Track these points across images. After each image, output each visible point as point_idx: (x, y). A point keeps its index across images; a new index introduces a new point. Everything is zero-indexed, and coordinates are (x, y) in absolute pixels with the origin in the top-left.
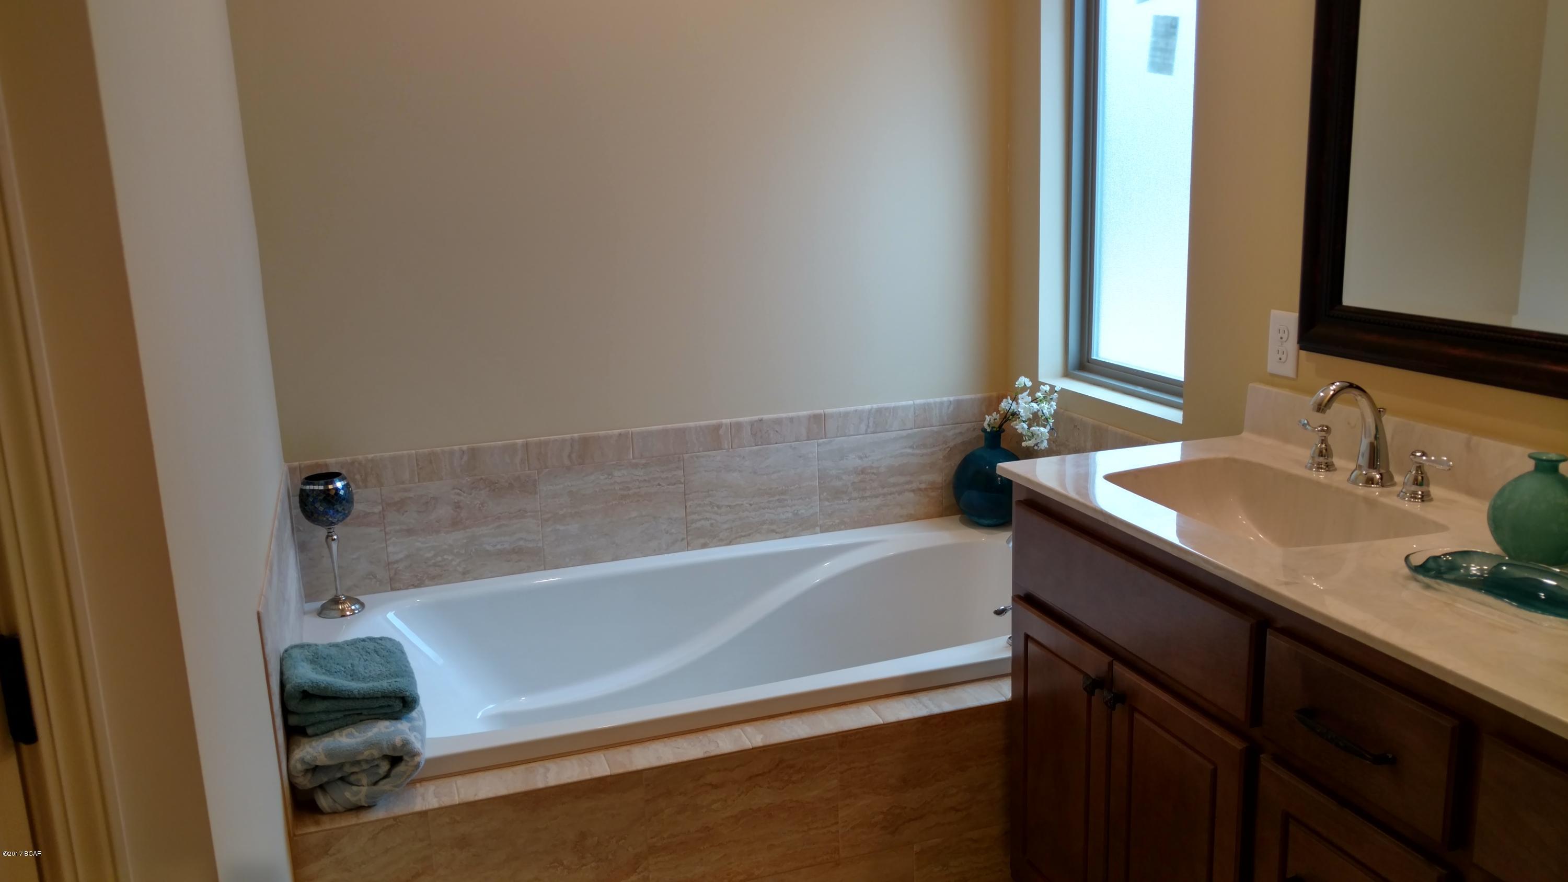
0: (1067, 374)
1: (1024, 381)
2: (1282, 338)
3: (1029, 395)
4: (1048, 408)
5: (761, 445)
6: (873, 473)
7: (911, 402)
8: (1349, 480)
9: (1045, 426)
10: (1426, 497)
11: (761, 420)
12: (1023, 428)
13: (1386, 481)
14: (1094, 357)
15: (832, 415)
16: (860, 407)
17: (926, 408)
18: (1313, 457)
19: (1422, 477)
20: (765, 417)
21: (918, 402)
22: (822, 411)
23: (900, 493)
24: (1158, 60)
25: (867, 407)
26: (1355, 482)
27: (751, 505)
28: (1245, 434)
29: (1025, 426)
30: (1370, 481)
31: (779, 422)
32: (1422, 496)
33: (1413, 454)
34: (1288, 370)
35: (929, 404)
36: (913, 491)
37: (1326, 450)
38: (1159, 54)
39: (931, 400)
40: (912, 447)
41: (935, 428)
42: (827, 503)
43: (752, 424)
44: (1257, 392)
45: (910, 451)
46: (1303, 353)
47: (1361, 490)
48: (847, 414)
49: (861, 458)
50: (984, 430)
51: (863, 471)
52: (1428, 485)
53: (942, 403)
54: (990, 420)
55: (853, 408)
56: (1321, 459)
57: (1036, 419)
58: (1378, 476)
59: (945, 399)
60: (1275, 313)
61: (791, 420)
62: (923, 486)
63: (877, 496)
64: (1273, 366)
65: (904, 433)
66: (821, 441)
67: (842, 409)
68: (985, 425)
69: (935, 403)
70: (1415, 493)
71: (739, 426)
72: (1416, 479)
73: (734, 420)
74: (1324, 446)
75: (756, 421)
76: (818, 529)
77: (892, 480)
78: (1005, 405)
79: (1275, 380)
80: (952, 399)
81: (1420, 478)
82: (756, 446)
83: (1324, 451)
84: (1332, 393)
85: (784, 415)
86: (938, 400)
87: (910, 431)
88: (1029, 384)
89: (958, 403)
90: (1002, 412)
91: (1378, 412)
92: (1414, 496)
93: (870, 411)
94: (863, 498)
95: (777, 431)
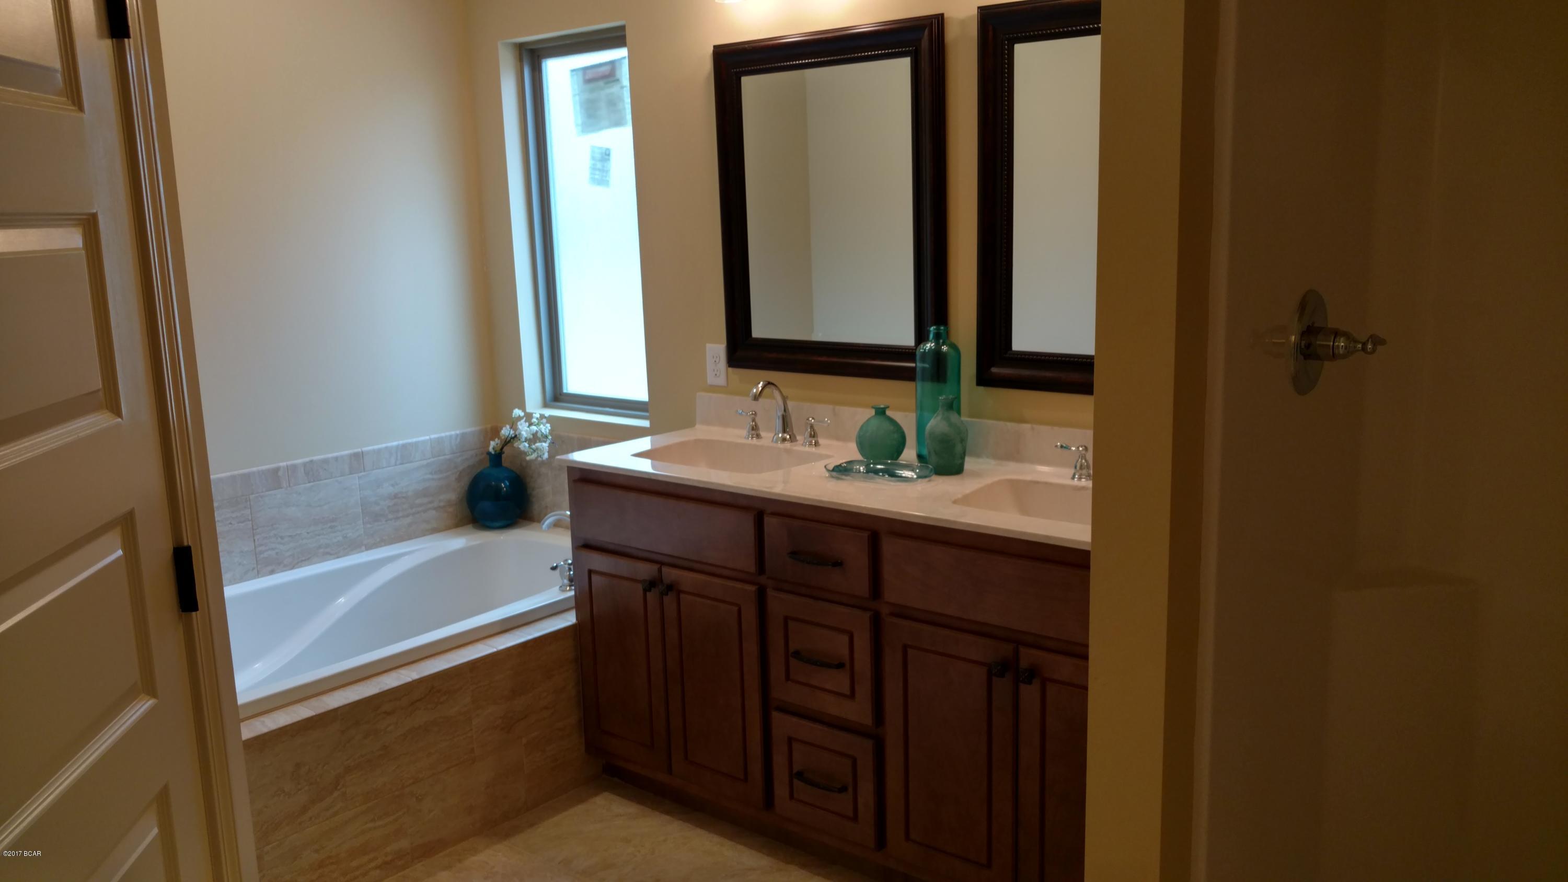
0: (546, 405)
1: (517, 412)
2: (715, 361)
3: (526, 421)
4: (545, 428)
5: (313, 482)
6: (404, 497)
7: (428, 437)
8: (772, 441)
9: (545, 442)
10: (817, 444)
11: (312, 461)
12: (525, 446)
13: (793, 439)
14: (565, 391)
15: (368, 452)
16: (389, 444)
17: (439, 441)
18: (749, 432)
19: (814, 433)
20: (315, 458)
21: (433, 436)
22: (359, 450)
23: (425, 511)
24: (597, 177)
25: (395, 443)
26: (776, 442)
27: (308, 533)
28: (698, 426)
29: (527, 445)
30: (784, 440)
31: (326, 461)
32: (815, 442)
33: (808, 419)
34: (721, 381)
35: (442, 438)
36: (435, 509)
37: (756, 426)
38: (597, 172)
39: (443, 435)
40: (431, 473)
41: (447, 457)
42: (369, 526)
43: (305, 464)
44: (703, 398)
45: (430, 476)
46: (730, 369)
47: (780, 445)
48: (379, 451)
49: (393, 485)
50: (489, 453)
51: (396, 496)
52: (817, 437)
53: (451, 436)
54: (493, 445)
55: (384, 445)
56: (753, 432)
57: (535, 438)
58: (788, 437)
59: (453, 433)
60: (708, 346)
61: (336, 459)
62: (442, 504)
63: (408, 516)
64: (711, 380)
65: (425, 462)
66: (361, 474)
67: (376, 447)
68: (491, 449)
69: (446, 436)
70: (811, 442)
71: (294, 468)
72: (811, 434)
73: (289, 463)
74: (754, 423)
75: (307, 462)
76: (363, 548)
77: (418, 501)
78: (506, 431)
79: (714, 389)
80: (458, 432)
81: (813, 433)
82: (309, 482)
83: (755, 427)
84: (760, 389)
85: (330, 455)
86: (448, 434)
87: (429, 461)
88: (522, 414)
89: (463, 436)
90: (503, 438)
91: (785, 399)
92: (811, 444)
93: (397, 447)
94: (397, 518)
95: (325, 469)
